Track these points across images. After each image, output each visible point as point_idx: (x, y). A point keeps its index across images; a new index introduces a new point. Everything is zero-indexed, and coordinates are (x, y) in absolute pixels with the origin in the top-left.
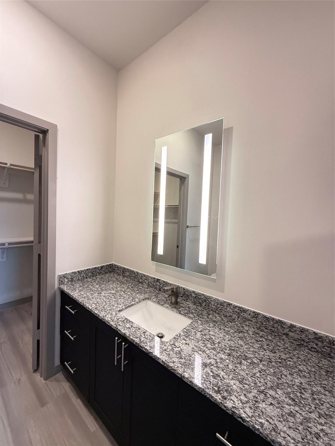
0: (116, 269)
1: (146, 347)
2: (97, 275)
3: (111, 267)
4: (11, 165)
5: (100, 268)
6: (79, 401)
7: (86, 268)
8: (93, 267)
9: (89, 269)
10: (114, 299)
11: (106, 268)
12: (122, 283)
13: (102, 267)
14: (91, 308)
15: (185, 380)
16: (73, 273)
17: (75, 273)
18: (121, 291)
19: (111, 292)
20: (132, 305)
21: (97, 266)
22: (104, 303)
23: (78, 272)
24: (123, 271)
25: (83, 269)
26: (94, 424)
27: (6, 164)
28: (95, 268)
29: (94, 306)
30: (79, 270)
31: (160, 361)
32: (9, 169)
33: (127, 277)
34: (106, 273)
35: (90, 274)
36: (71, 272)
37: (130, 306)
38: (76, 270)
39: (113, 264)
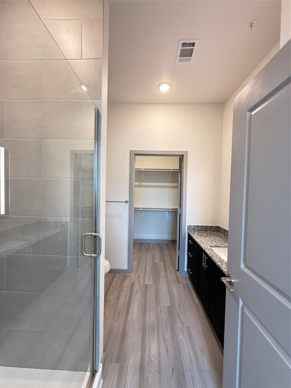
0: (221, 229)
1: (213, 258)
2: (208, 231)
3: (218, 228)
4: (173, 169)
5: (210, 227)
6: (193, 290)
7: (202, 225)
8: (206, 225)
9: (204, 226)
10: (211, 242)
11: (214, 228)
12: (221, 237)
13: (211, 227)
14: (197, 241)
15: (223, 272)
16: (194, 226)
17: (195, 226)
18: (218, 240)
19: (211, 239)
20: (220, 247)
21: (208, 225)
22: (205, 241)
23: (197, 226)
24: (224, 231)
25: (200, 225)
26: (198, 301)
27: (170, 170)
28: (207, 226)
29: (199, 241)
30: (197, 225)
31: (217, 264)
32: (172, 172)
33: (226, 236)
34: (214, 231)
35: (204, 229)
36: (193, 225)
37: (218, 247)
38: (196, 225)
39: (219, 226)
